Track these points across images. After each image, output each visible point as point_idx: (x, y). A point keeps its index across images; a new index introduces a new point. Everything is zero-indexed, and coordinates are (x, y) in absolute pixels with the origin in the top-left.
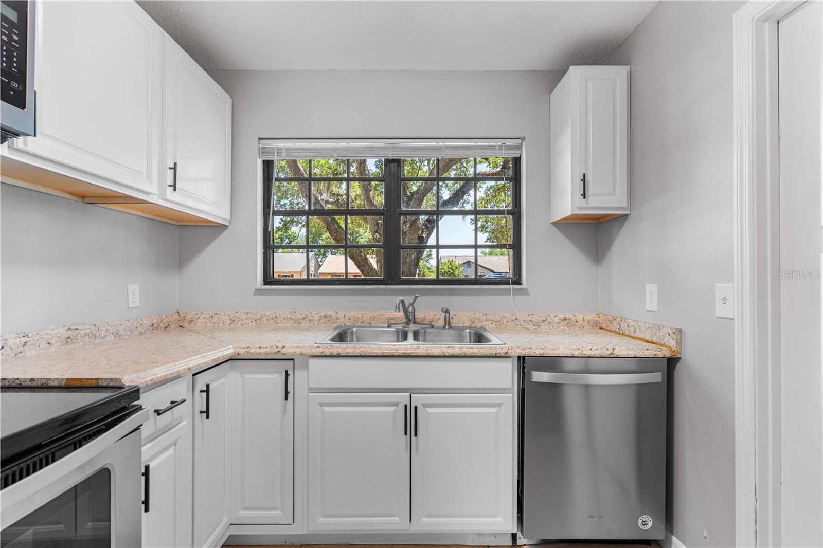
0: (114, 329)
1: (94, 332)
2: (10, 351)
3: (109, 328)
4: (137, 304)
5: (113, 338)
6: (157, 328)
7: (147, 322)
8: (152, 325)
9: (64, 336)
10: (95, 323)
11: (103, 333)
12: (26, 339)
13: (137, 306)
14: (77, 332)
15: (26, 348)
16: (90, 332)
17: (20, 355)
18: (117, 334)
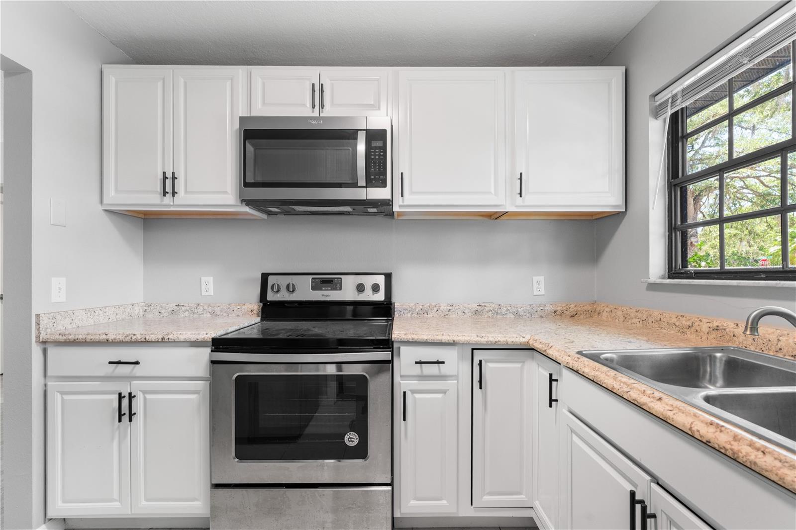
0: (514, 310)
1: (496, 310)
2: (441, 313)
3: (509, 308)
4: (542, 292)
5: (512, 316)
6: (561, 315)
7: (549, 308)
8: (555, 312)
9: (474, 309)
10: (500, 304)
11: (504, 311)
12: (450, 308)
13: (542, 294)
14: (483, 307)
15: (450, 313)
16: (493, 309)
17: (447, 316)
18: (517, 315)
